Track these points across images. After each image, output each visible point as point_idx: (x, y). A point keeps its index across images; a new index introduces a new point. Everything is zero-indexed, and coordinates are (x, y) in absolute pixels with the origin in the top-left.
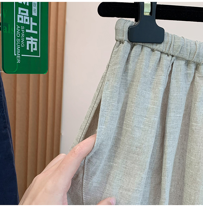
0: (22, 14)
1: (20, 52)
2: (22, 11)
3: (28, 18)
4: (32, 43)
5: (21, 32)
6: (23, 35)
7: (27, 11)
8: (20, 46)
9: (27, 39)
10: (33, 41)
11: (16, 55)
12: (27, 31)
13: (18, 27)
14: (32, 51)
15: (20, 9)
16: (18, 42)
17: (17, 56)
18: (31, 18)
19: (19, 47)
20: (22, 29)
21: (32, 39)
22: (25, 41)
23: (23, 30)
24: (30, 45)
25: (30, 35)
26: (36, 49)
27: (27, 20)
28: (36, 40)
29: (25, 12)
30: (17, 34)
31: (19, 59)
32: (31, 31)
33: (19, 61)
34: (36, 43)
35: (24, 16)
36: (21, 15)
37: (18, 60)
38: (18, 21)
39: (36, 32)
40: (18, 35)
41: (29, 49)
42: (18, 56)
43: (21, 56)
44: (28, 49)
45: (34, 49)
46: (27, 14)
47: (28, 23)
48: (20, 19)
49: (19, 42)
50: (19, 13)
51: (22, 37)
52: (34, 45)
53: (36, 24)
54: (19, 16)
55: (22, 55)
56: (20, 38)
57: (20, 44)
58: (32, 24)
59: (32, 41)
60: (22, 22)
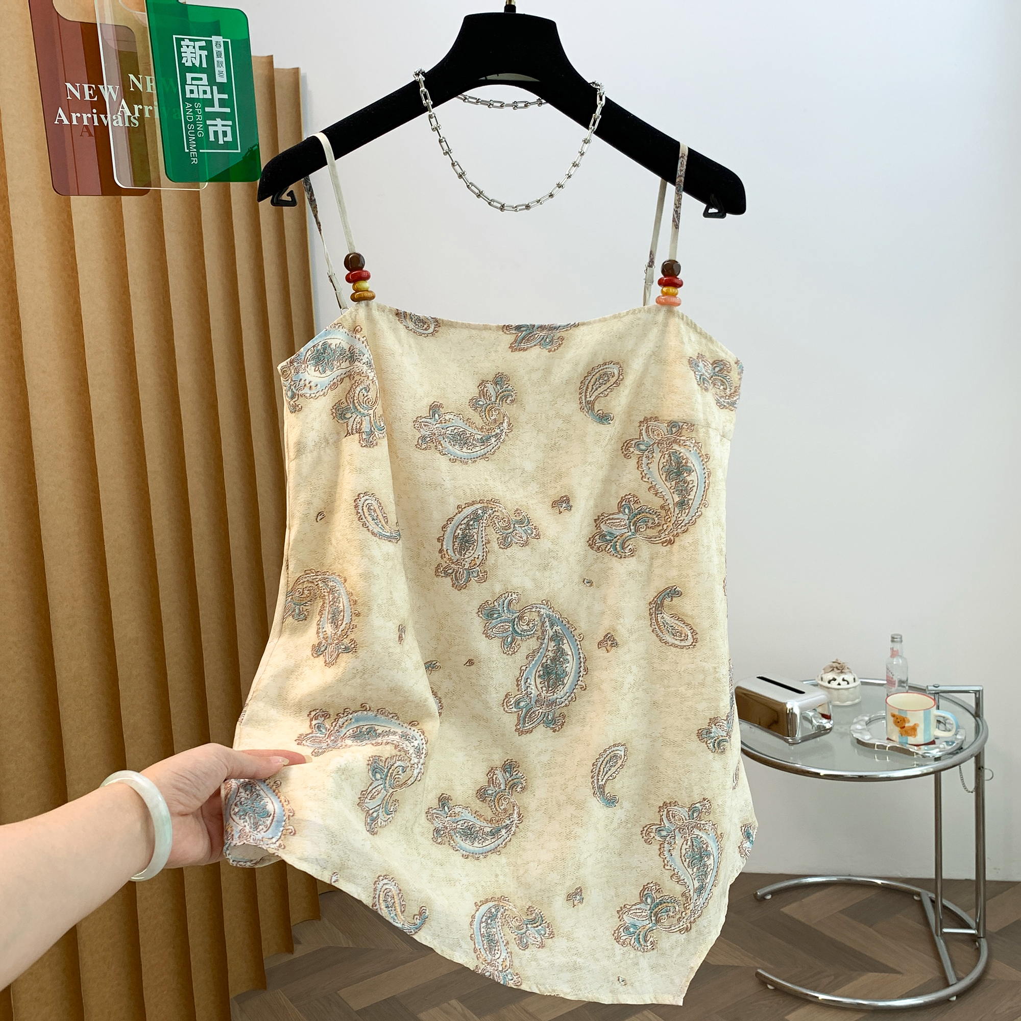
0: (194, 82)
1: (195, 146)
2: (193, 79)
3: (208, 89)
4: (220, 129)
5: (194, 112)
6: (200, 117)
7: (204, 76)
8: (196, 136)
9: (208, 122)
10: (223, 125)
11: (188, 151)
12: (207, 109)
13: (189, 105)
14: (221, 142)
15: (189, 76)
16: (191, 130)
17: (191, 153)
18: (215, 88)
19: (194, 138)
20: (197, 108)
21: (219, 121)
22: (206, 127)
23: (198, 110)
24: (216, 133)
25: (214, 116)
26: (229, 138)
27: (205, 92)
28: (230, 123)
29: (201, 79)
30: (187, 116)
31: (195, 157)
32: (217, 109)
33: (195, 161)
34: (229, 130)
35: (198, 85)
36: (192, 85)
37: (194, 159)
38: (188, 95)
39: (228, 110)
40: (190, 118)
41: (214, 140)
42: (194, 153)
43: (198, 152)
44: (212, 138)
45: (226, 139)
46: (205, 82)
47: (209, 96)
48: (192, 92)
49: (193, 130)
50: (189, 81)
51: (199, 121)
52: (225, 134)
53: (225, 96)
54: (188, 88)
55: (201, 151)
56: (194, 123)
57: (195, 133)
58: (217, 96)
59: (220, 125)
60: (195, 96)
